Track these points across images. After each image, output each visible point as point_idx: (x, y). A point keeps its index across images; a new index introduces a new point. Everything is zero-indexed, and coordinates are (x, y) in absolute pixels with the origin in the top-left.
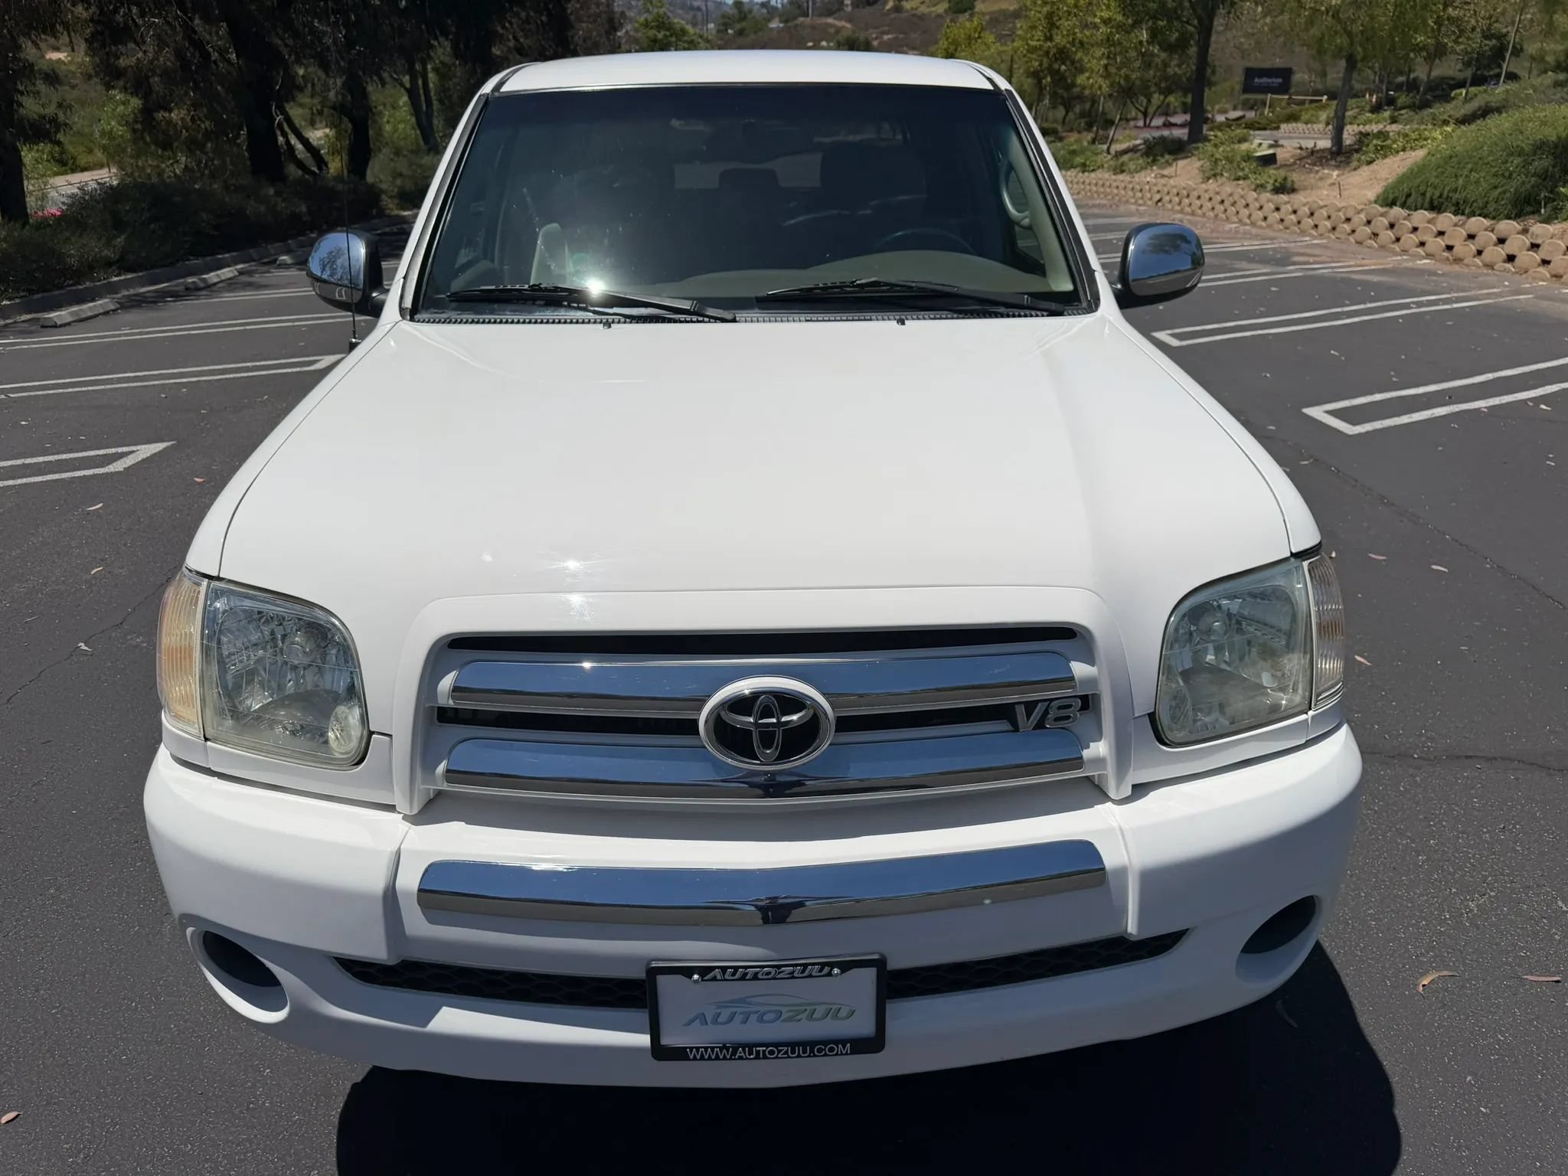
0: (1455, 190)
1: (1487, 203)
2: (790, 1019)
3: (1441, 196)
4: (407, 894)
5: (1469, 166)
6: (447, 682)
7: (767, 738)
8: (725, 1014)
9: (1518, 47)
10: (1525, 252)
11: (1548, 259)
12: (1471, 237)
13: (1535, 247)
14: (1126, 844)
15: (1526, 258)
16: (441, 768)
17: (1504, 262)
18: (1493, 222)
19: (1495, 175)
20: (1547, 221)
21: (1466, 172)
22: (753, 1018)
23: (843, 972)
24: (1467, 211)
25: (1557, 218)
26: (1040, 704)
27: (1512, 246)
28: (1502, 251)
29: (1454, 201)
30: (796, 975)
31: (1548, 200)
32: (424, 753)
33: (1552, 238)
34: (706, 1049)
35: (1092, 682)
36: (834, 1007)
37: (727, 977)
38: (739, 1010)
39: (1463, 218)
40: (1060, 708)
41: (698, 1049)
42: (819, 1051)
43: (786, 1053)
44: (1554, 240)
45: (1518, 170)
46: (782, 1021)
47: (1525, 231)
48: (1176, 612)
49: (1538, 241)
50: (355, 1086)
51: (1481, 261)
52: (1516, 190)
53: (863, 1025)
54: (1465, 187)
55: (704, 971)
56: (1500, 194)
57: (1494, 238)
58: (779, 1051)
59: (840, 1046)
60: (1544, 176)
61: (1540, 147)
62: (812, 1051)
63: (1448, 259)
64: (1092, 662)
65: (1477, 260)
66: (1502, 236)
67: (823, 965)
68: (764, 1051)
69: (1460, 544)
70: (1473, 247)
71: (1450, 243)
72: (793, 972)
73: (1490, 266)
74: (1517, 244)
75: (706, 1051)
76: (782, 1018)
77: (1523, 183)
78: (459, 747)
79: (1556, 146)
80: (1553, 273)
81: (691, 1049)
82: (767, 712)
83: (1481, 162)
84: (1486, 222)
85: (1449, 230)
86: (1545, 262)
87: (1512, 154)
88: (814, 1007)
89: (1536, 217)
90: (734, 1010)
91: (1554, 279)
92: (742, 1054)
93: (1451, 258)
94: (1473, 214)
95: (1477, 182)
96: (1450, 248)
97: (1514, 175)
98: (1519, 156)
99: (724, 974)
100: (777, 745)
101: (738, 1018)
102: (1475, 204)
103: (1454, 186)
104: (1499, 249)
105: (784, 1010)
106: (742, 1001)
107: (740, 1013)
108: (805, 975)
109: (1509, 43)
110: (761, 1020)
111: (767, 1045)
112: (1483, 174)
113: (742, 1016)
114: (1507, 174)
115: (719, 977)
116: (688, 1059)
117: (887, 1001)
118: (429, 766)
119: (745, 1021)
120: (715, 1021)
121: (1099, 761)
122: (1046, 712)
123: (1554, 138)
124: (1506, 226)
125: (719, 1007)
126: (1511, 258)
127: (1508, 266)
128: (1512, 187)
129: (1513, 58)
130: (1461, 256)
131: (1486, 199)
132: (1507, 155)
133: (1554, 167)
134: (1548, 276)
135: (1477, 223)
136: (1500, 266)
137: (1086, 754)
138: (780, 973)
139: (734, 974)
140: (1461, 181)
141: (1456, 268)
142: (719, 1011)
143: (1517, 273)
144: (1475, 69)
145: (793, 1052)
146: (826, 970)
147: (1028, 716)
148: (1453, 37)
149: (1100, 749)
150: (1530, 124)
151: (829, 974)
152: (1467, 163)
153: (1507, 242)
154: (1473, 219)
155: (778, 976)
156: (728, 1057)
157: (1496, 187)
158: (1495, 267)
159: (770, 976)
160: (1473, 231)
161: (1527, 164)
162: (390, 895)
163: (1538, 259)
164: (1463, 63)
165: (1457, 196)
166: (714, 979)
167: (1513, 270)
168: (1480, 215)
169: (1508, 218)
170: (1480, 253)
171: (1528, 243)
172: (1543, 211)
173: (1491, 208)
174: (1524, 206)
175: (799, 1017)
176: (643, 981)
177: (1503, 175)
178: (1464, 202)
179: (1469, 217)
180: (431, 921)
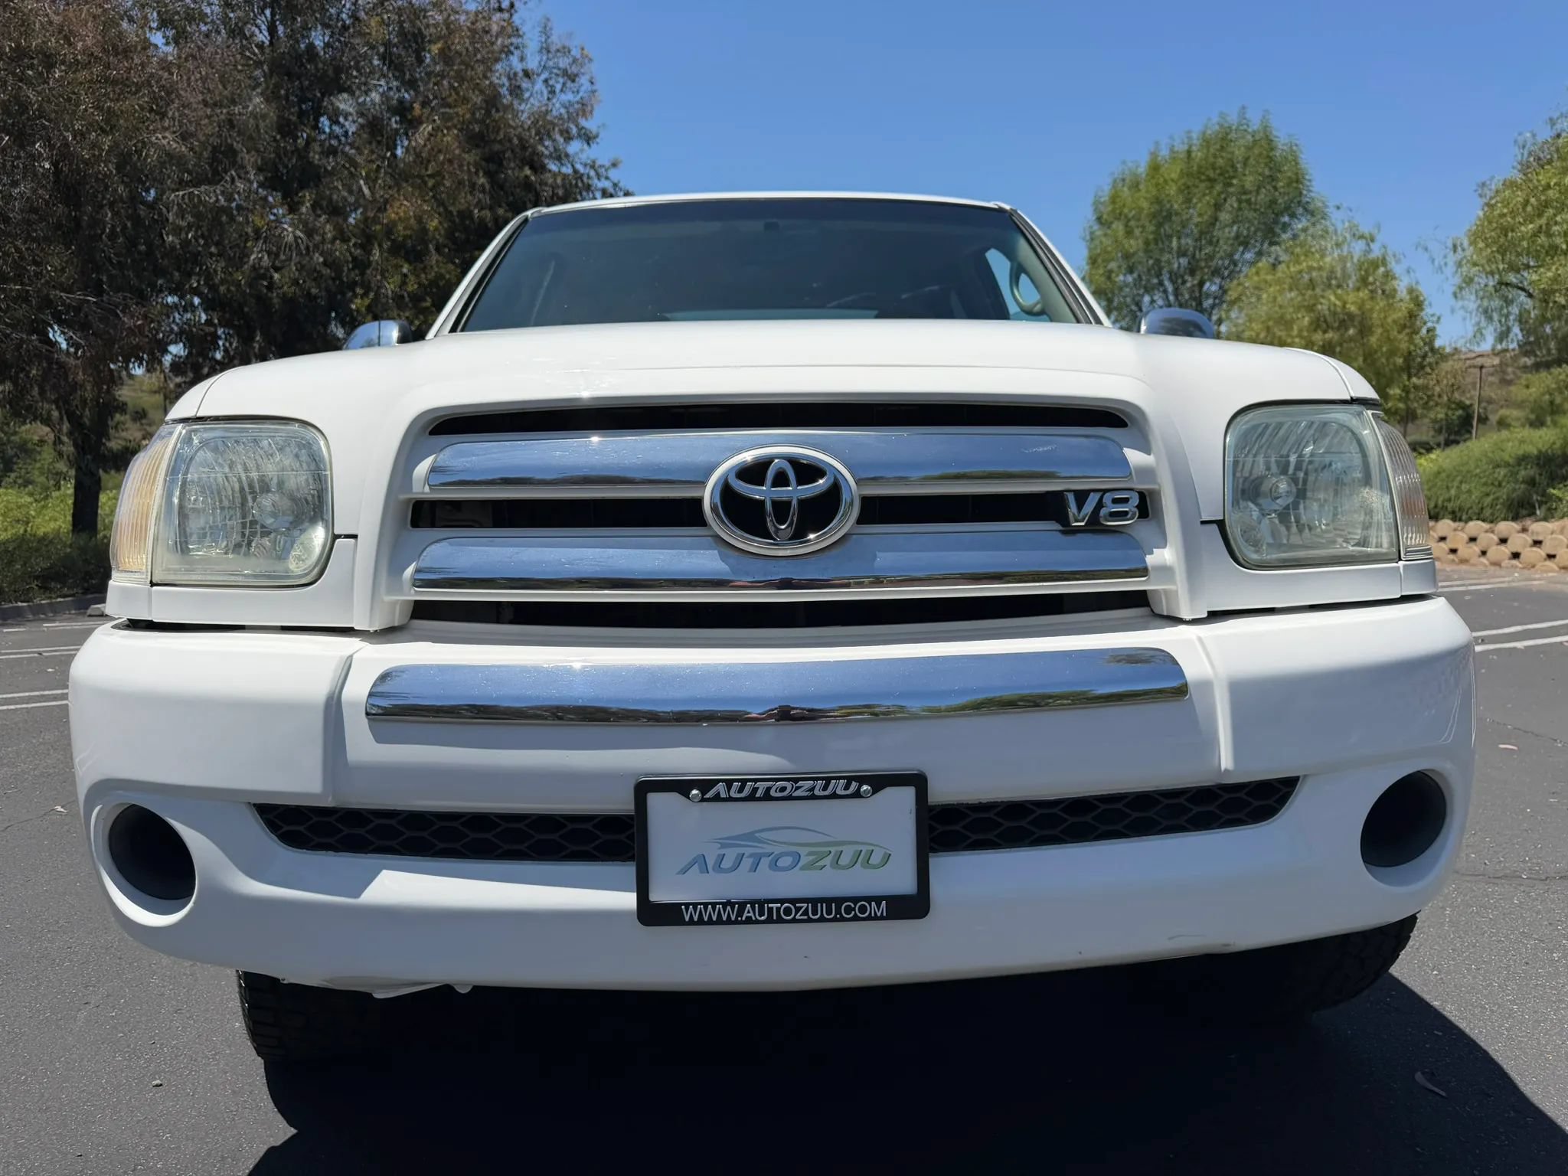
0: (1449, 500)
1: (1482, 509)
2: (810, 866)
3: (1436, 506)
4: (354, 704)
5: (1459, 478)
6: (423, 467)
7: (781, 509)
8: (731, 855)
9: (1483, 416)
10: (1529, 549)
11: (1552, 553)
12: (1473, 540)
13: (1537, 543)
14: (1208, 655)
15: (1530, 554)
16: (409, 571)
17: (1510, 559)
18: (1492, 525)
19: (1485, 484)
20: (1545, 519)
21: (1456, 484)
22: (765, 862)
23: (875, 791)
24: (1464, 517)
25: (1553, 517)
26: (1092, 494)
27: (1514, 545)
28: (1506, 550)
29: (1449, 509)
30: (817, 792)
31: (1541, 503)
32: (392, 556)
33: (1552, 533)
34: (706, 905)
35: (1147, 472)
36: (865, 848)
37: (733, 794)
38: (748, 851)
39: (1462, 524)
40: (1115, 501)
41: (695, 905)
42: (848, 910)
43: (806, 913)
44: (1554, 536)
45: (1506, 479)
46: (802, 869)
47: (1524, 530)
48: (1232, 426)
49: (1540, 538)
50: (272, 1151)
51: (1488, 560)
52: (1508, 495)
53: (901, 880)
54: (1457, 497)
55: (705, 785)
56: (1493, 500)
57: (1496, 538)
58: (798, 910)
59: (873, 904)
60: (1531, 482)
61: (1523, 460)
62: (838, 911)
63: (1453, 561)
64: (1147, 450)
65: (1483, 560)
66: (1503, 535)
67: (849, 780)
68: (778, 909)
69: (1525, 732)
70: (1476, 549)
71: (1453, 546)
72: (812, 789)
73: (1497, 564)
74: (1518, 542)
75: (706, 909)
76: (800, 864)
77: (1514, 490)
78: (433, 547)
79: (1538, 458)
80: (1561, 565)
81: (687, 905)
82: (781, 480)
83: (1469, 475)
84: (1486, 526)
85: (1450, 535)
86: (1551, 557)
87: (1498, 466)
88: (840, 848)
89: (1533, 518)
90: (741, 850)
91: (1563, 571)
92: (751, 914)
93: (1457, 560)
94: (1471, 519)
95: (1469, 492)
96: (1454, 551)
97: (1504, 484)
98: (1505, 467)
99: (729, 789)
100: (792, 520)
101: (747, 863)
102: (1470, 511)
103: (1447, 496)
104: (1502, 548)
105: (803, 851)
106: (750, 837)
107: (751, 856)
108: (826, 793)
109: (1474, 412)
110: (774, 866)
111: (782, 901)
112: (1473, 485)
113: (751, 860)
114: (1496, 483)
115: (723, 795)
116: (682, 922)
117: (930, 854)
118: (396, 569)
119: (754, 868)
120: (718, 867)
121: (1166, 570)
122: (1100, 505)
123: (1535, 452)
124: (1505, 527)
125: (723, 846)
126: (1516, 555)
127: (1515, 562)
128: (1503, 493)
129: (1480, 426)
130: (1466, 556)
131: (1480, 505)
132: (1493, 468)
133: (1541, 475)
134: (1556, 568)
135: (1475, 527)
136: (1506, 563)
137: (1150, 560)
138: (798, 788)
139: (741, 790)
140: (1453, 492)
141: (1464, 567)
142: (723, 851)
143: (1524, 568)
144: (1446, 435)
145: (815, 913)
146: (854, 785)
147: (1080, 507)
148: (1421, 402)
149: (1165, 555)
150: (1510, 444)
151: (857, 795)
152: (1457, 476)
153: (1509, 542)
154: (1471, 524)
155: (796, 794)
156: (733, 918)
157: (1488, 495)
158: (1503, 564)
159: (785, 794)
160: (1473, 534)
161: (1514, 474)
162: (333, 706)
163: (1544, 554)
164: (1435, 431)
165: (1452, 504)
166: (717, 798)
167: (1520, 566)
168: (1478, 519)
169: (1505, 519)
170: (1484, 553)
171: (1530, 541)
172: (1538, 512)
173: (1487, 512)
174: (1521, 509)
175: (821, 863)
176: (630, 817)
177: (1493, 484)
178: (1460, 509)
179: (1466, 522)
180: (379, 738)
